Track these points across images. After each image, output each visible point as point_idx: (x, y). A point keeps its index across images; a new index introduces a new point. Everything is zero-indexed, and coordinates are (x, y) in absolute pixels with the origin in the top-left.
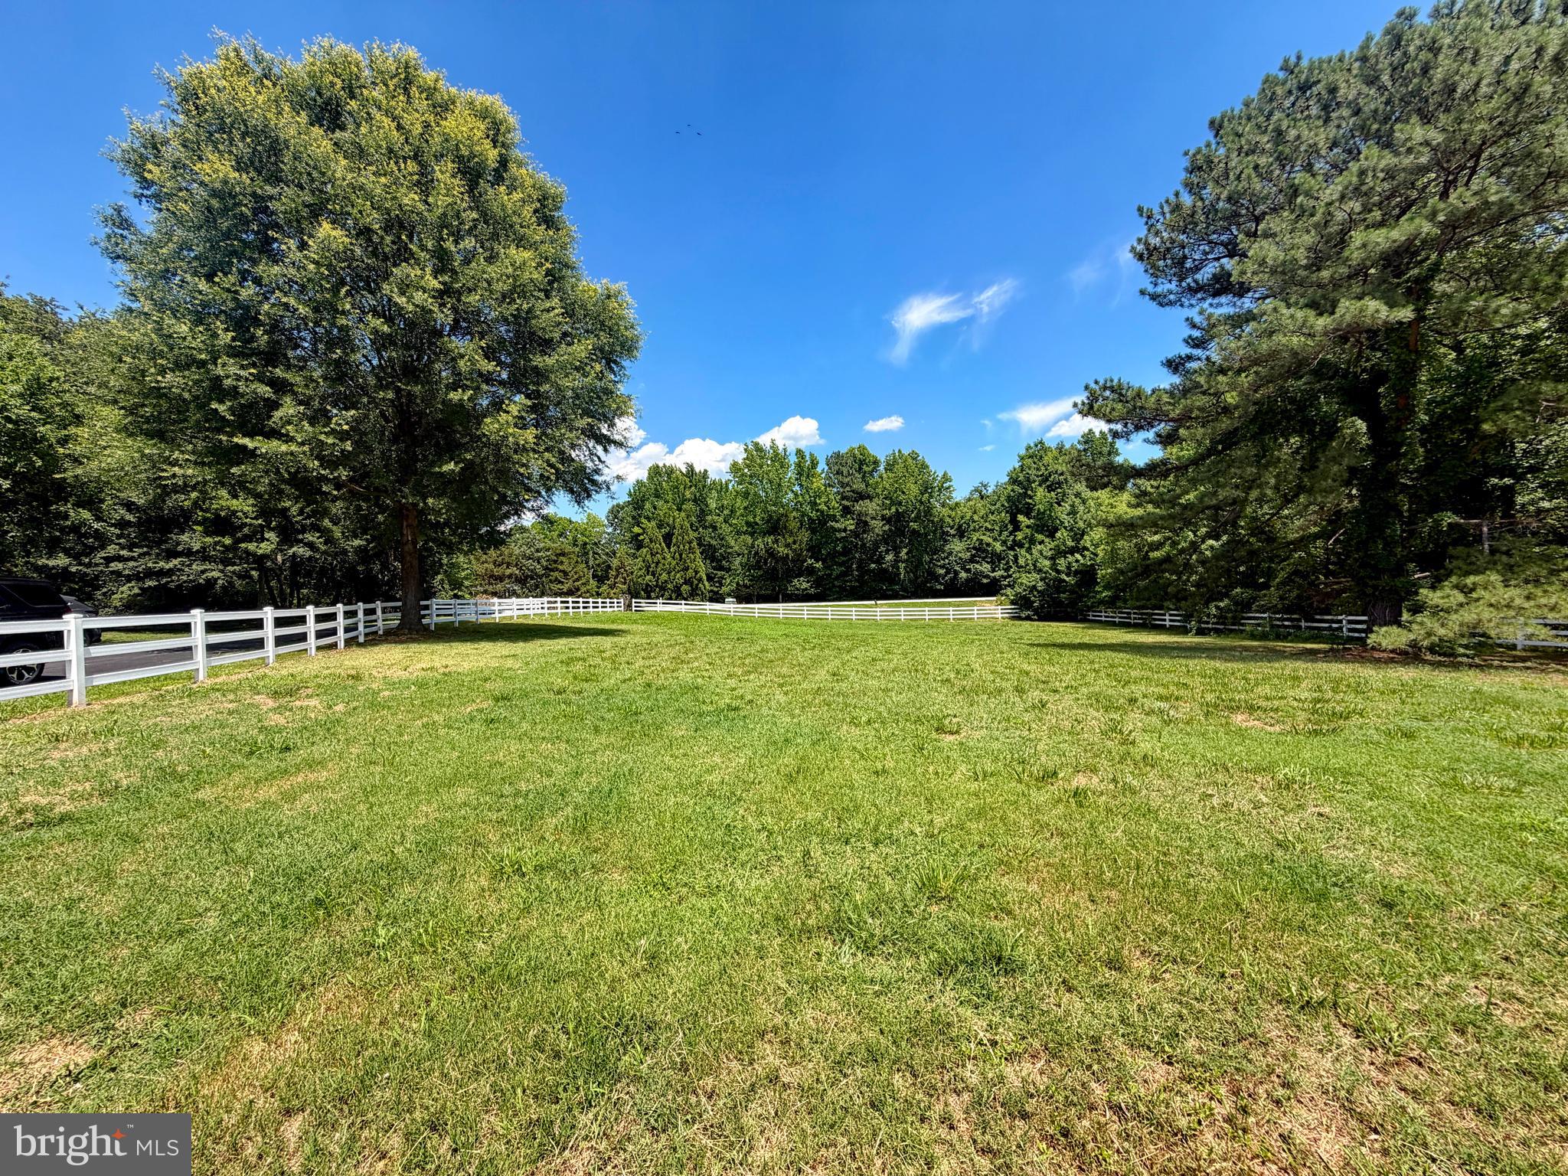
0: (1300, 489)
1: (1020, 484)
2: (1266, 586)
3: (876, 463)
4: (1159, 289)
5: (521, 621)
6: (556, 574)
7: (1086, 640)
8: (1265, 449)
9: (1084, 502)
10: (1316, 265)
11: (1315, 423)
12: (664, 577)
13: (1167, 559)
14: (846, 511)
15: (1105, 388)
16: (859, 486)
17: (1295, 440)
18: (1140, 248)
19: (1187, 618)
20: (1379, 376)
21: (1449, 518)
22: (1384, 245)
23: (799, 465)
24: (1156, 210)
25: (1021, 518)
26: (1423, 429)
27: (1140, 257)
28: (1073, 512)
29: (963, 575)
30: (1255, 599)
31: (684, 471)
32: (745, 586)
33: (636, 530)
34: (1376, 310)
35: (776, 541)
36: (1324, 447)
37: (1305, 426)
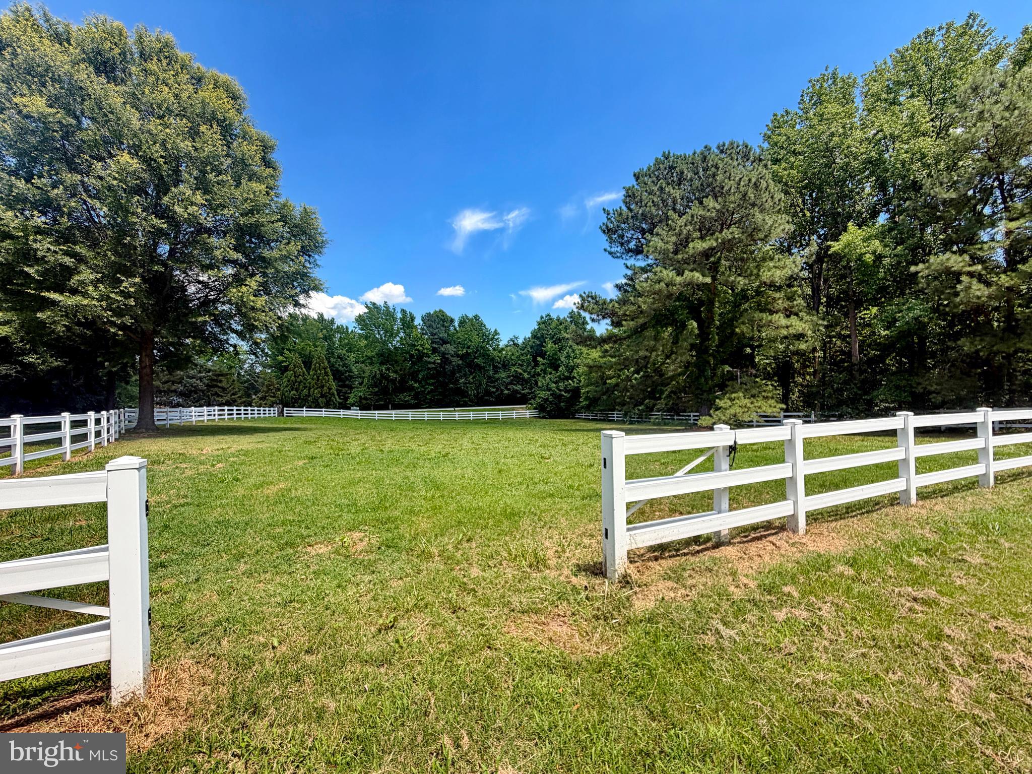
0: (672, 353)
1: (538, 338)
2: (660, 398)
3: (452, 321)
4: (613, 250)
5: (210, 423)
6: (216, 389)
7: (578, 428)
8: (658, 332)
9: (573, 351)
10: (676, 252)
11: (677, 322)
12: (305, 392)
13: (617, 385)
14: (435, 350)
15: (588, 296)
16: (443, 335)
17: (670, 329)
18: (604, 227)
19: (625, 415)
20: (701, 302)
21: (727, 368)
22: (701, 249)
23: (402, 320)
24: (611, 212)
25: (539, 359)
26: (718, 328)
27: (604, 232)
28: (568, 356)
29: (506, 392)
30: (654, 405)
31: (316, 317)
32: (366, 399)
33: (280, 358)
34: (698, 277)
35: (388, 369)
36: (681, 332)
37: (673, 323)
